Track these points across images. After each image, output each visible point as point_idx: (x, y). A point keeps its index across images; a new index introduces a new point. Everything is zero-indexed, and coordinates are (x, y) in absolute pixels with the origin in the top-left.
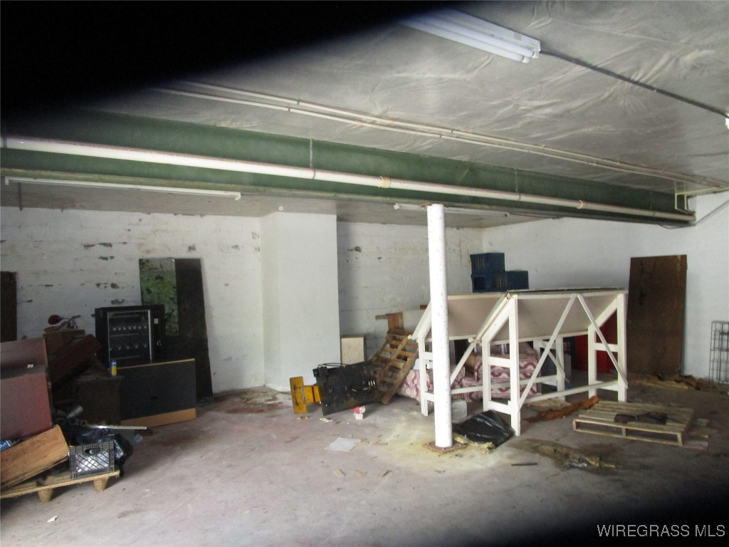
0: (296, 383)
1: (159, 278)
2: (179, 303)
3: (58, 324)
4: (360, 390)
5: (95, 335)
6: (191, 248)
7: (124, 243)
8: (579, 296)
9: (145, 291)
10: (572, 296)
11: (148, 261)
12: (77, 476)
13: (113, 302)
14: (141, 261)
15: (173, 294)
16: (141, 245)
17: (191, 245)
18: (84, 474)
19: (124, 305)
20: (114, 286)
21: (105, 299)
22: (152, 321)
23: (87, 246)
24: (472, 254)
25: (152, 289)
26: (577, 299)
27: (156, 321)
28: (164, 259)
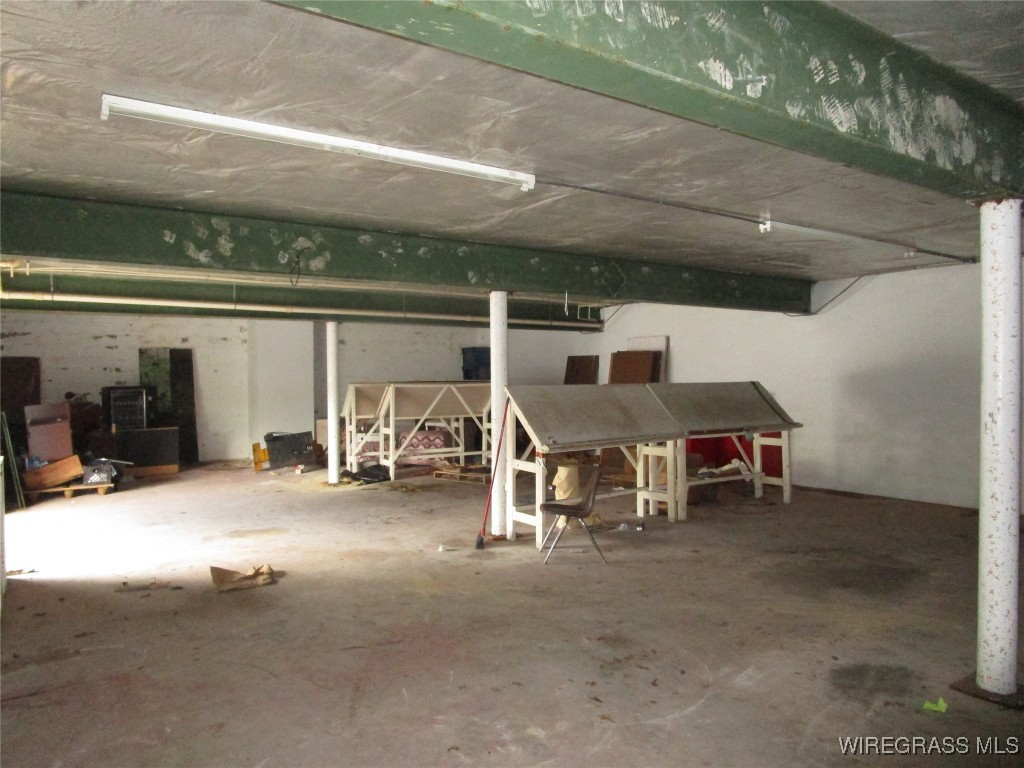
0: (256, 447)
1: (155, 364)
2: (173, 385)
3: (73, 399)
4: (300, 453)
5: (101, 404)
6: (185, 340)
7: (127, 335)
8: (452, 387)
9: (143, 375)
10: (445, 387)
11: (146, 350)
12: (88, 484)
13: (117, 383)
14: (140, 350)
15: (167, 377)
16: (140, 337)
17: (184, 336)
18: (92, 484)
19: (127, 385)
20: (118, 370)
21: (110, 380)
22: (147, 399)
23: (96, 338)
24: (464, 346)
25: (149, 373)
26: (449, 389)
27: (150, 398)
28: (159, 349)
